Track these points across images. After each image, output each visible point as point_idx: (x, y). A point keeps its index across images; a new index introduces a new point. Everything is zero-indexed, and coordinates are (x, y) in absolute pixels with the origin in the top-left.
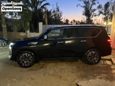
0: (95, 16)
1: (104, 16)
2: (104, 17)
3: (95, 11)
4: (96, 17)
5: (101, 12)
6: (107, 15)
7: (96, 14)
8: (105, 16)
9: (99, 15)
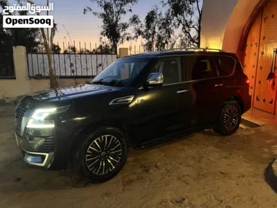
0: (128, 39)
1: (145, 41)
2: (145, 43)
3: (126, 27)
4: (130, 41)
5: (139, 32)
6: (151, 39)
7: (129, 36)
8: (147, 41)
9: (137, 37)
